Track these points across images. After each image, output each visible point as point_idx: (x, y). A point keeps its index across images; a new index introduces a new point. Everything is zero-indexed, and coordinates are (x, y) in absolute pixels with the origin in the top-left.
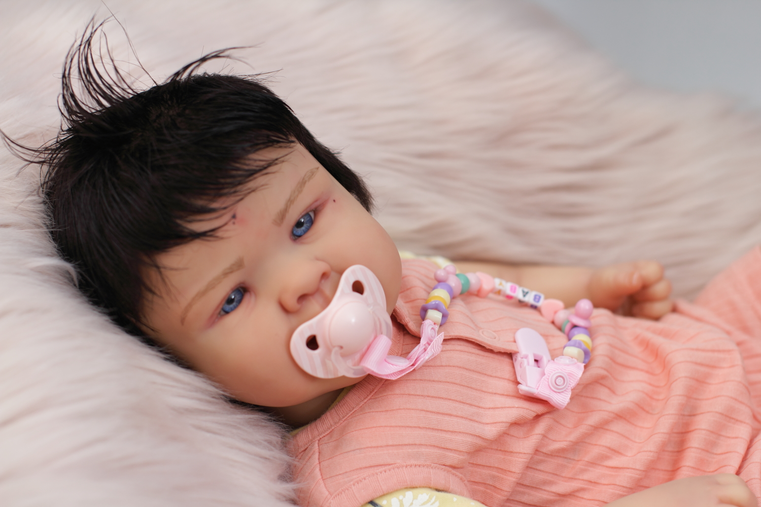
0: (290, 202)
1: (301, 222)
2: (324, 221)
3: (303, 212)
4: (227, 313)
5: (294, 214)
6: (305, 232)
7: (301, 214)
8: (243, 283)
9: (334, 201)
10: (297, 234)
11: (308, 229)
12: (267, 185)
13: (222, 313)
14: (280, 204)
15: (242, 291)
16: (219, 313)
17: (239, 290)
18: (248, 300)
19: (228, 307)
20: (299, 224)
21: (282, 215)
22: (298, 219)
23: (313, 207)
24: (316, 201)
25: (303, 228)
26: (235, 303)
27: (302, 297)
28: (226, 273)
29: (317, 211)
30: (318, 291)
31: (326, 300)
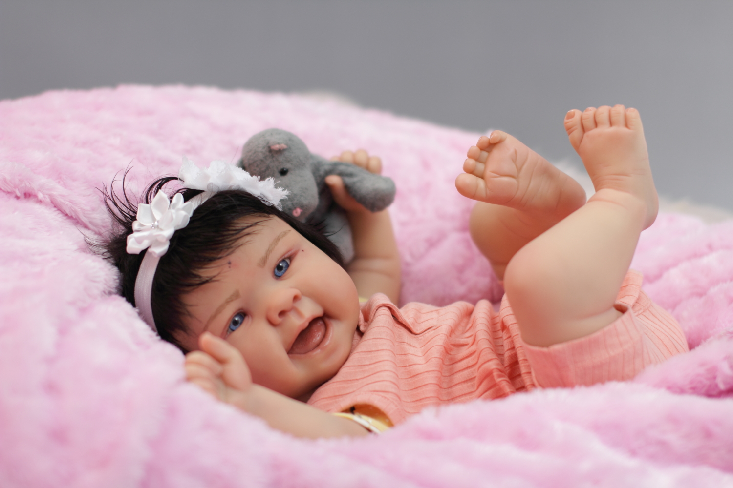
0: (269, 251)
1: (280, 266)
2: (296, 264)
3: (280, 258)
4: (233, 331)
5: (273, 260)
6: (284, 273)
7: (278, 260)
8: (242, 309)
9: (303, 251)
10: (279, 275)
11: (285, 271)
12: (251, 241)
13: (230, 330)
14: (262, 253)
15: (243, 314)
16: (227, 331)
17: (241, 315)
18: (247, 321)
19: (233, 327)
20: (279, 268)
21: (264, 261)
22: (277, 263)
23: (286, 256)
24: (289, 251)
25: (283, 271)
26: (239, 325)
27: (282, 313)
28: (228, 302)
29: (291, 258)
30: (294, 309)
31: (299, 314)
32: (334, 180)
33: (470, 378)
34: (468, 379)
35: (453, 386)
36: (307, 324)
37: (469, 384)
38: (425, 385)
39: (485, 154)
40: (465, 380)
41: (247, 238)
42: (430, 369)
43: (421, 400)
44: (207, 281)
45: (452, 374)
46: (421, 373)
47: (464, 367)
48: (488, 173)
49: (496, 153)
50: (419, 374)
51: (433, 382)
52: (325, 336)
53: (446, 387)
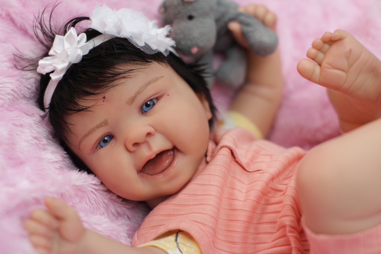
0: (138, 93)
1: (148, 104)
2: (159, 105)
4: (102, 147)
6: (150, 109)
8: (110, 133)
9: (168, 95)
10: (146, 111)
11: (152, 108)
12: (125, 83)
13: (99, 146)
14: (132, 94)
15: (111, 136)
17: (110, 136)
18: (113, 142)
19: (102, 144)
20: (146, 105)
21: (132, 100)
22: (146, 101)
23: (153, 97)
24: (156, 94)
25: (150, 108)
26: (108, 143)
27: (136, 144)
28: (98, 127)
29: (158, 99)
30: (146, 142)
31: (150, 147)
32: (235, 27)
33: (274, 221)
34: (272, 221)
35: (261, 223)
36: (154, 156)
37: (273, 225)
38: (237, 220)
39: (326, 46)
40: (270, 221)
41: (123, 80)
42: (244, 209)
43: (231, 231)
44: (83, 110)
45: (263, 212)
46: (237, 210)
47: (273, 211)
48: (324, 64)
49: (335, 49)
50: (235, 210)
51: (243, 220)
52: (170, 164)
53: (256, 222)
